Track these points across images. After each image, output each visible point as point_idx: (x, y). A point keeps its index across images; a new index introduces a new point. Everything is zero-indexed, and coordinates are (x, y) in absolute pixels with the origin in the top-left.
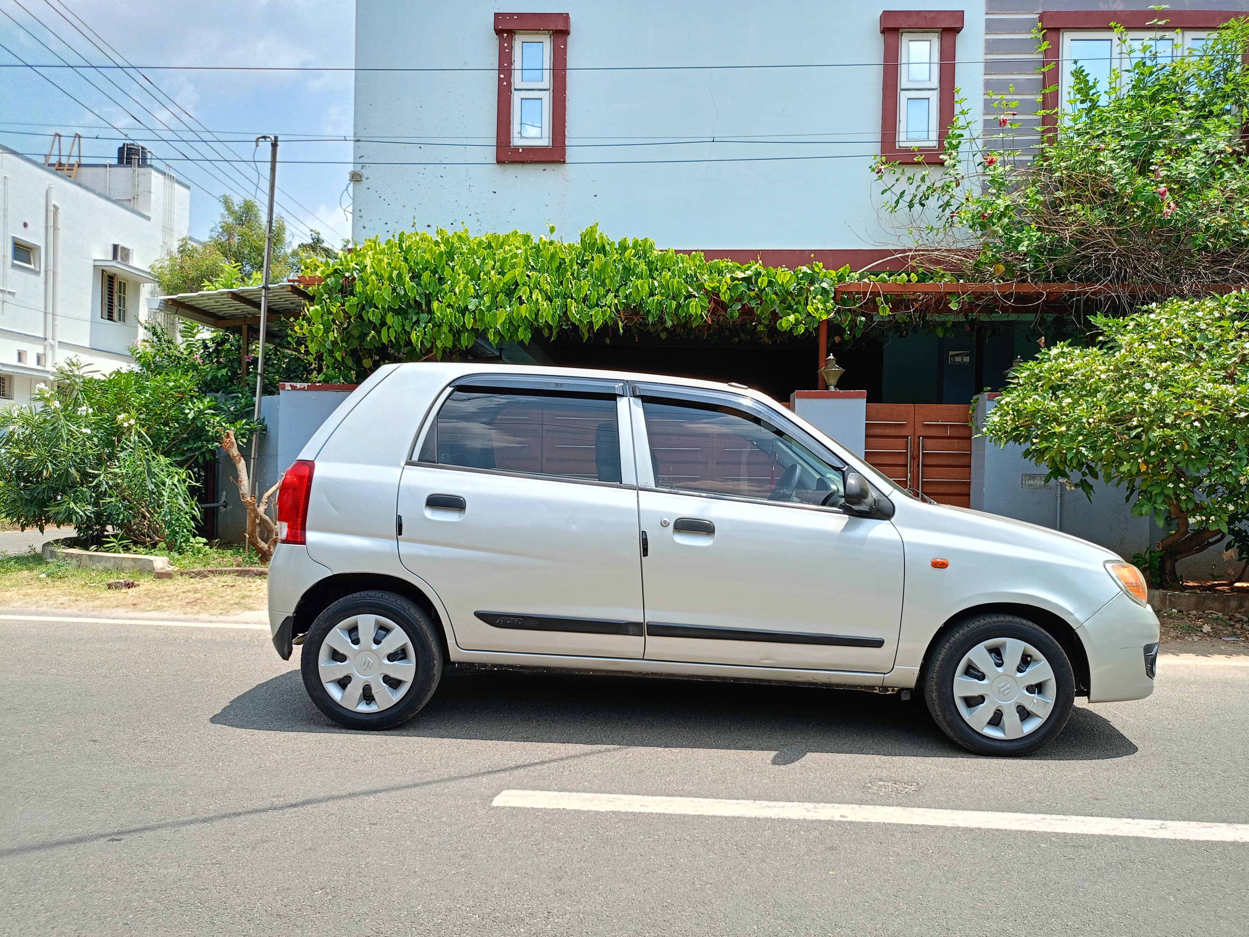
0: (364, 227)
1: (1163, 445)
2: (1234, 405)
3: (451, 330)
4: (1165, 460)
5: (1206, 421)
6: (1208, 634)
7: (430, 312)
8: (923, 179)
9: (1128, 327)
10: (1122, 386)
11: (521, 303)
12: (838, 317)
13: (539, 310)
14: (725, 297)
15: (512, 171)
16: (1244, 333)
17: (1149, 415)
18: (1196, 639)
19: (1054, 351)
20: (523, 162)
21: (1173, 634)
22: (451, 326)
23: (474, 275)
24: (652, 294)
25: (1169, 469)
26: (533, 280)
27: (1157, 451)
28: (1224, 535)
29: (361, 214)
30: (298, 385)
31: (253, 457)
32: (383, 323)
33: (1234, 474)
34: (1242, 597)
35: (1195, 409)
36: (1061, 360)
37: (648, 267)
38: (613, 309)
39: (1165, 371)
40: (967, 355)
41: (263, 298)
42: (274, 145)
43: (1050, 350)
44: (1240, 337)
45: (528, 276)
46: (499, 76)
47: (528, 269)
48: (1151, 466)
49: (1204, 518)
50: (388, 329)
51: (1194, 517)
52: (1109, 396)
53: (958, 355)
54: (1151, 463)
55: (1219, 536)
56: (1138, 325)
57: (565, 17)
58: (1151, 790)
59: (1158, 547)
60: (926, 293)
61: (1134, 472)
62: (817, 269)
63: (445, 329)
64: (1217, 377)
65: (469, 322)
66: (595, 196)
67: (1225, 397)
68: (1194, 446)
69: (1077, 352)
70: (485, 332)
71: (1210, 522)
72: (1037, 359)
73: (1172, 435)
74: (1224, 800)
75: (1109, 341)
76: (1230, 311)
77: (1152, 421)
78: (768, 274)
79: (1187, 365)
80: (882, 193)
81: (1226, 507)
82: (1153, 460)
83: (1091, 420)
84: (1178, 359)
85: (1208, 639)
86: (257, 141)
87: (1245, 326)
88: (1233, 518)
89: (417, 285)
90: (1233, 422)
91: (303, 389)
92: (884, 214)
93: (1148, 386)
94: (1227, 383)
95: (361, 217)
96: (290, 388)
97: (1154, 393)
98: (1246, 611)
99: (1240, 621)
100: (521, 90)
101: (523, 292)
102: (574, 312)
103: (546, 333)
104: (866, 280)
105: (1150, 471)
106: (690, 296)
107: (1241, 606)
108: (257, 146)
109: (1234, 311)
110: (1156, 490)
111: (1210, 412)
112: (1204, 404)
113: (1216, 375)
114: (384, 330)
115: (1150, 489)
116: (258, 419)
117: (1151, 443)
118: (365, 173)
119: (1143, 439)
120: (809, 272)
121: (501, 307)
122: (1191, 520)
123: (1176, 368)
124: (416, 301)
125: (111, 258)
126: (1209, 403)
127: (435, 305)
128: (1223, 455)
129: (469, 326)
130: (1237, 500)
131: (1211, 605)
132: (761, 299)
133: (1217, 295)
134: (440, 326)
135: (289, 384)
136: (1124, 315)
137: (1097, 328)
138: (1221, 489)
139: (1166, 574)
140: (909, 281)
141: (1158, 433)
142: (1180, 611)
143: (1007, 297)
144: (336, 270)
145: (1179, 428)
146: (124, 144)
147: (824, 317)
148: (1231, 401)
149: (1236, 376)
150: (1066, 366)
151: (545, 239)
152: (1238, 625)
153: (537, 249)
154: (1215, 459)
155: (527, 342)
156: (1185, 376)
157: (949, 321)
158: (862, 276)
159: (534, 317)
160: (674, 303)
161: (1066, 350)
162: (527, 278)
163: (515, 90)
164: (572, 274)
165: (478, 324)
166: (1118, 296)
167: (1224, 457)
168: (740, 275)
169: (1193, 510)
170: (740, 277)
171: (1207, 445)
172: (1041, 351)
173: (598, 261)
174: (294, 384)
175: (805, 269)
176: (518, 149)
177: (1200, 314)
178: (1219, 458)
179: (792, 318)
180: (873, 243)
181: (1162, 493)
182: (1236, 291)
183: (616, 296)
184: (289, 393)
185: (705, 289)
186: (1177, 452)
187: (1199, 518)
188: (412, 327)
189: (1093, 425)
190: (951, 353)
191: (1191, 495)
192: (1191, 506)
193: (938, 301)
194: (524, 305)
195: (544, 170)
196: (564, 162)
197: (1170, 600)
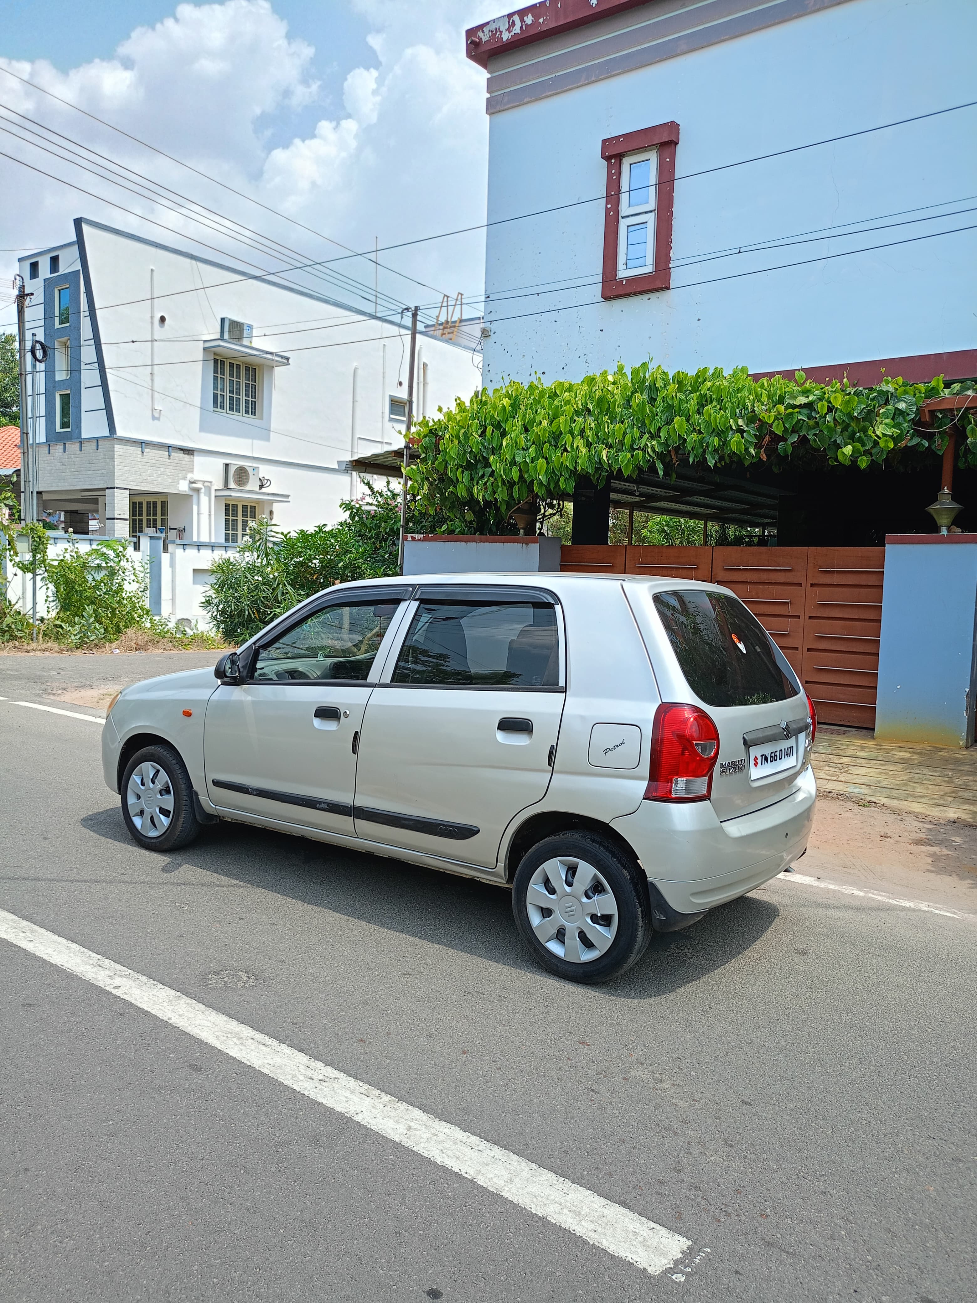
0: (491, 381)
3: (504, 483)
11: (564, 450)
13: (579, 457)
14: (779, 429)
15: (618, 305)
20: (628, 295)
29: (489, 369)
30: (416, 536)
32: (458, 480)
42: (415, 315)
45: (575, 422)
46: (606, 206)
57: (673, 127)
62: (895, 385)
63: (500, 482)
66: (699, 320)
86: (402, 312)
89: (484, 440)
91: (419, 540)
96: (412, 539)
100: (628, 216)
101: (568, 439)
104: (966, 393)
106: (738, 430)
108: (402, 318)
118: (494, 326)
120: (887, 389)
121: (544, 457)
127: (493, 458)
134: (497, 480)
135: (410, 535)
144: (431, 430)
147: (890, 445)
158: (964, 388)
159: (574, 465)
160: (717, 441)
163: (623, 218)
168: (801, 401)
170: (801, 403)
174: (414, 535)
175: (883, 386)
176: (624, 281)
179: (849, 450)
184: (412, 542)
185: (757, 420)
194: (566, 453)
195: (649, 299)
196: (668, 288)
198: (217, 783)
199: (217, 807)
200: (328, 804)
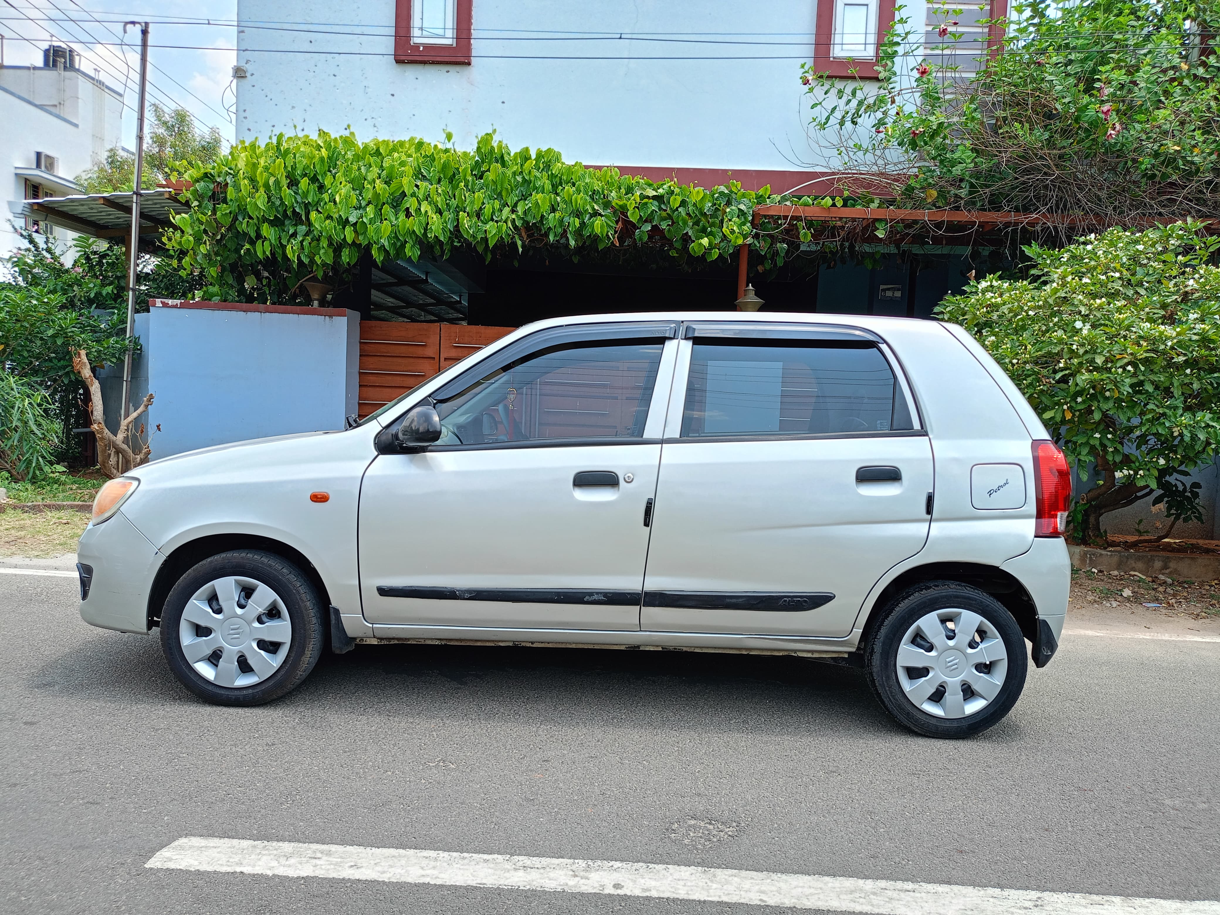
0: (249, 130)
1: (1092, 391)
2: (1172, 348)
3: (330, 244)
4: (1093, 408)
5: (1140, 365)
6: (1128, 599)
7: (309, 224)
8: (854, 93)
9: (1062, 259)
10: (1051, 325)
11: (408, 214)
12: (756, 242)
13: (428, 223)
14: (633, 218)
15: (411, 72)
16: (1188, 270)
17: (1078, 356)
18: (1115, 604)
19: (984, 284)
20: (424, 63)
21: (1090, 598)
22: (330, 239)
23: (358, 185)
24: (553, 210)
25: (1097, 416)
26: (422, 191)
27: (1084, 398)
28: (1152, 491)
29: (245, 115)
30: (170, 302)
31: (125, 379)
32: (259, 236)
33: (1167, 424)
34: (1168, 558)
35: (1129, 351)
36: (989, 295)
37: (552, 181)
38: (510, 225)
39: (1100, 308)
40: (898, 290)
41: (134, 205)
42: (145, 32)
43: (978, 283)
44: (1184, 273)
45: (417, 186)
47: (417, 178)
48: (1077, 413)
49: (1132, 472)
50: (263, 242)
51: (1121, 471)
52: (1037, 335)
53: (888, 289)
54: (1079, 410)
55: (1148, 490)
56: (1073, 257)
58: (1033, 835)
59: (1083, 500)
60: (854, 220)
61: (1058, 419)
62: (734, 189)
63: (324, 243)
64: (1156, 316)
65: (349, 234)
66: (503, 102)
67: (1163, 339)
68: (1125, 393)
69: (1006, 285)
70: (369, 247)
71: (1139, 476)
72: (965, 292)
73: (1102, 380)
74: (1122, 853)
75: (1043, 275)
76: (1173, 245)
77: (1081, 364)
78: (682, 193)
79: (1123, 302)
80: (812, 108)
81: (1157, 461)
82: (1079, 407)
83: (1015, 361)
84: (1113, 295)
85: (1128, 604)
87: (1190, 260)
88: (1163, 472)
89: (295, 193)
90: (1170, 368)
91: (175, 306)
92: (813, 130)
93: (1078, 325)
94: (1166, 324)
95: (246, 118)
96: (161, 305)
97: (1085, 332)
98: (1170, 573)
99: (1163, 583)
101: (411, 203)
102: (466, 226)
103: (437, 249)
104: (788, 203)
105: (1076, 419)
106: (596, 214)
107: (1166, 567)
109: (1177, 243)
110: (1081, 440)
111: (1145, 355)
112: (1139, 345)
113: (1154, 314)
114: (259, 242)
115: (1074, 439)
116: (130, 337)
117: (1078, 388)
118: (249, 68)
119: (1070, 384)
120: (726, 191)
121: (386, 219)
122: (1118, 474)
123: (1112, 305)
124: (294, 211)
125: (34, 166)
126: (1145, 344)
127: (313, 215)
128: (1156, 403)
129: (349, 241)
130: (1169, 454)
131: (1134, 565)
132: (672, 220)
133: (1160, 226)
134: (318, 240)
135: (159, 300)
136: (1061, 246)
137: (1030, 259)
138: (1152, 441)
139: (1090, 528)
140: (834, 205)
141: (1086, 376)
142: (1100, 571)
143: (939, 225)
144: (206, 173)
145: (1110, 372)
146: (50, 46)
147: (740, 242)
148: (1170, 344)
149: (1176, 317)
150: (993, 300)
151: (440, 146)
152: (1161, 589)
153: (432, 158)
154: (1148, 407)
155: (415, 260)
156: (1120, 314)
157: (878, 252)
158: (784, 199)
159: (423, 231)
160: (577, 222)
161: (995, 283)
162: (415, 189)
164: (466, 186)
165: (361, 238)
166: (1055, 228)
167: (1157, 406)
168: (651, 193)
169: (1121, 462)
170: (651, 195)
171: (1140, 392)
172: (969, 284)
173: (494, 172)
174: (166, 301)
175: (722, 188)
176: (419, 47)
177: (1140, 247)
178: (1151, 406)
179: (705, 241)
180: (799, 163)
181: (1087, 443)
182: (1180, 222)
183: (513, 211)
184: (160, 310)
185: (612, 207)
186: (1107, 399)
187: (1126, 472)
188: (289, 241)
189: (1016, 366)
190: (882, 287)
191: (1119, 447)
192: (1118, 459)
193: (865, 229)
194: (412, 218)
195: (448, 72)
196: (469, 64)
197: (1091, 558)
198: (383, 592)
199: (374, 626)
200: (605, 594)
